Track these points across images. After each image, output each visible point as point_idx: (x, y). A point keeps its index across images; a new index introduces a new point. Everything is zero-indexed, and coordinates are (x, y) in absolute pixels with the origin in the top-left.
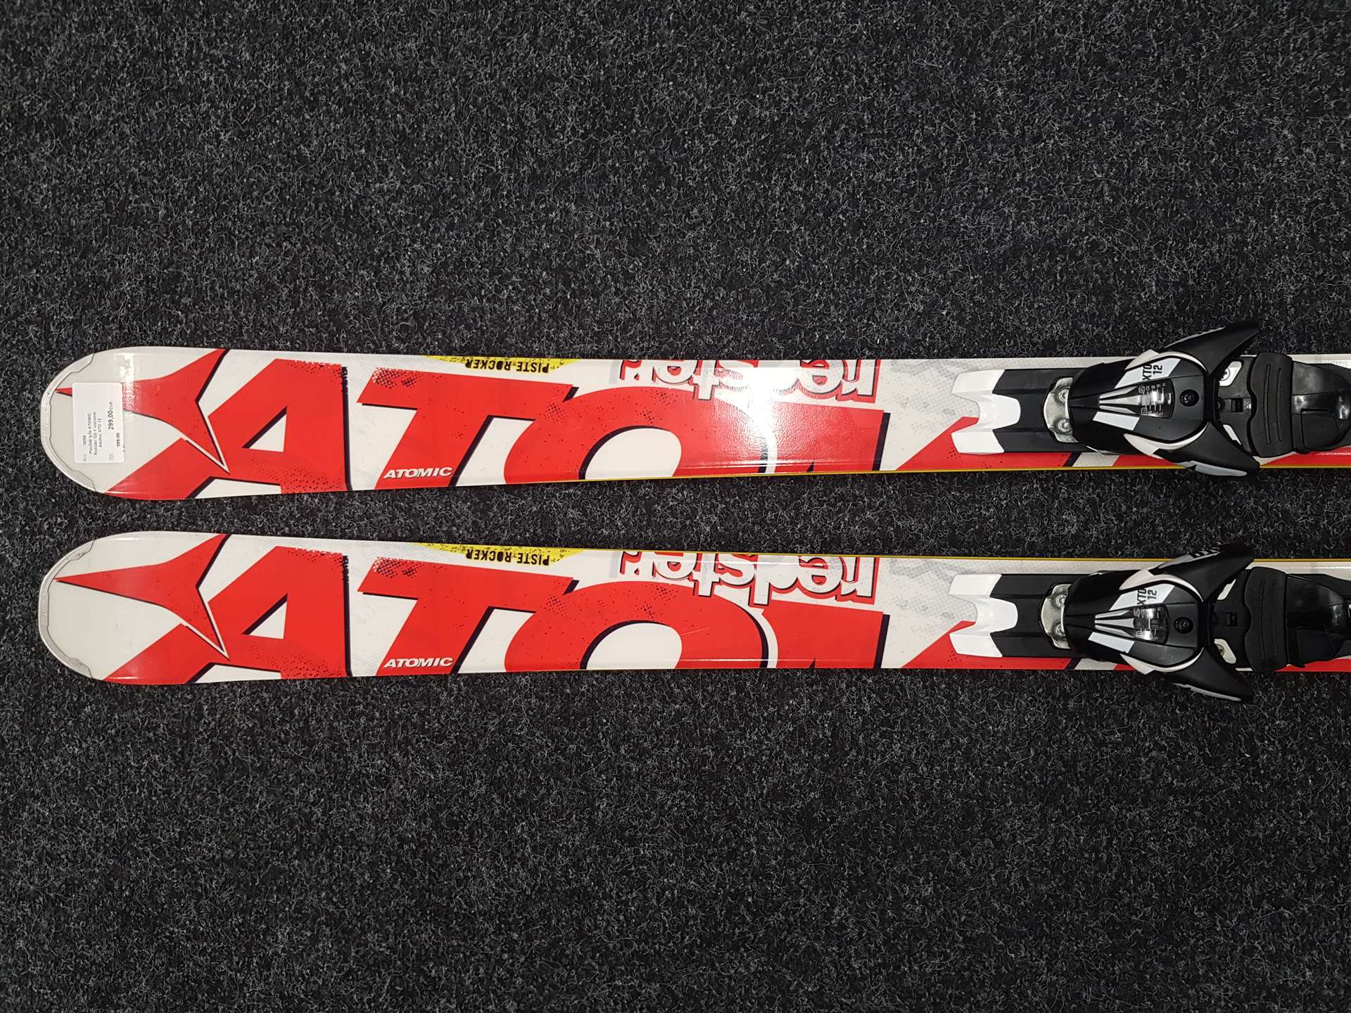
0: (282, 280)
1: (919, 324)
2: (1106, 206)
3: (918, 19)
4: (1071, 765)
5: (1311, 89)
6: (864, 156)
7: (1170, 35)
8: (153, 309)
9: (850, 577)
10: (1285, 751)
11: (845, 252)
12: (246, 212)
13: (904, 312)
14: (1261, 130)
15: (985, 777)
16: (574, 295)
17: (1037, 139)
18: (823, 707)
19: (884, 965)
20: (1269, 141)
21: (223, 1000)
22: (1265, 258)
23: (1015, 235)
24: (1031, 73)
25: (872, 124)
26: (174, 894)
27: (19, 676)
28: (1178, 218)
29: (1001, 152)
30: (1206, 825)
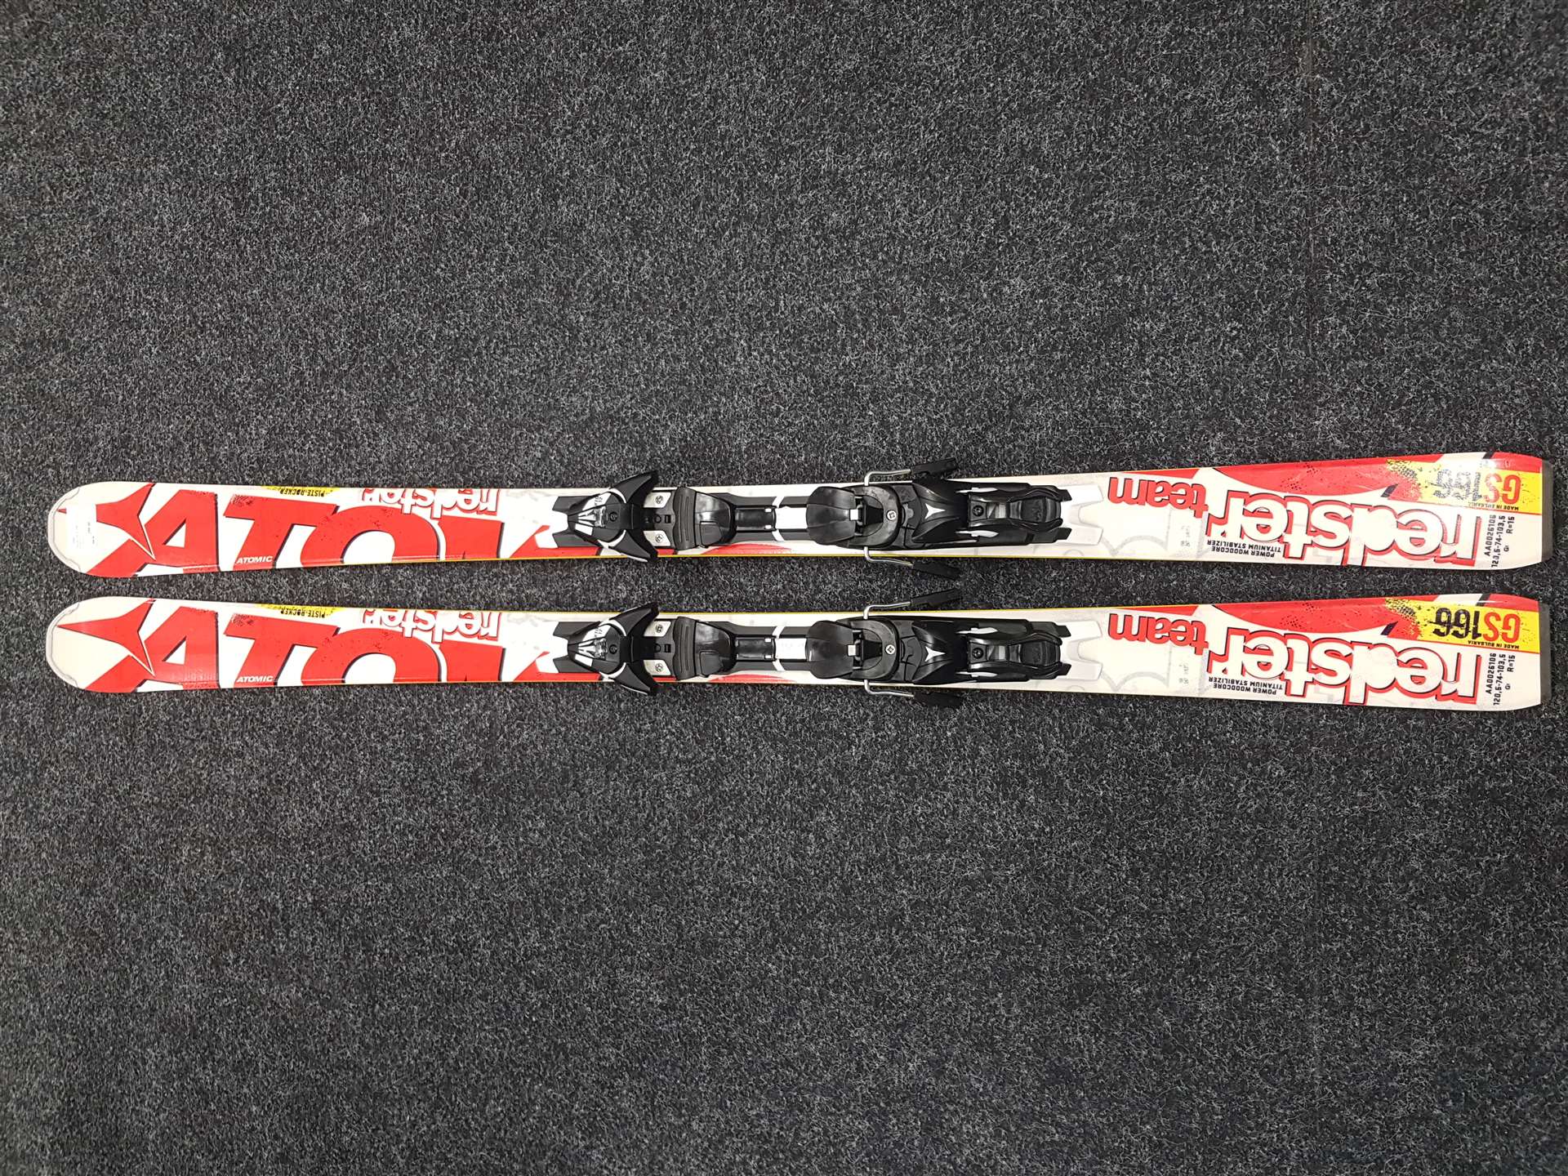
0: (186, 439)
1: (538, 465)
2: (642, 391)
3: (536, 272)
4: (622, 745)
5: (756, 314)
6: (507, 359)
7: (677, 281)
8: (116, 458)
9: (486, 624)
10: (740, 736)
11: (497, 420)
12: (166, 397)
13: (530, 457)
14: (729, 341)
15: (575, 752)
16: (345, 447)
17: (603, 348)
18: (485, 708)
19: (518, 873)
20: (733, 348)
21: (152, 892)
22: (731, 423)
23: (592, 409)
24: (599, 305)
25: (511, 339)
26: (127, 825)
27: (43, 687)
28: (682, 398)
29: (583, 357)
30: (698, 783)
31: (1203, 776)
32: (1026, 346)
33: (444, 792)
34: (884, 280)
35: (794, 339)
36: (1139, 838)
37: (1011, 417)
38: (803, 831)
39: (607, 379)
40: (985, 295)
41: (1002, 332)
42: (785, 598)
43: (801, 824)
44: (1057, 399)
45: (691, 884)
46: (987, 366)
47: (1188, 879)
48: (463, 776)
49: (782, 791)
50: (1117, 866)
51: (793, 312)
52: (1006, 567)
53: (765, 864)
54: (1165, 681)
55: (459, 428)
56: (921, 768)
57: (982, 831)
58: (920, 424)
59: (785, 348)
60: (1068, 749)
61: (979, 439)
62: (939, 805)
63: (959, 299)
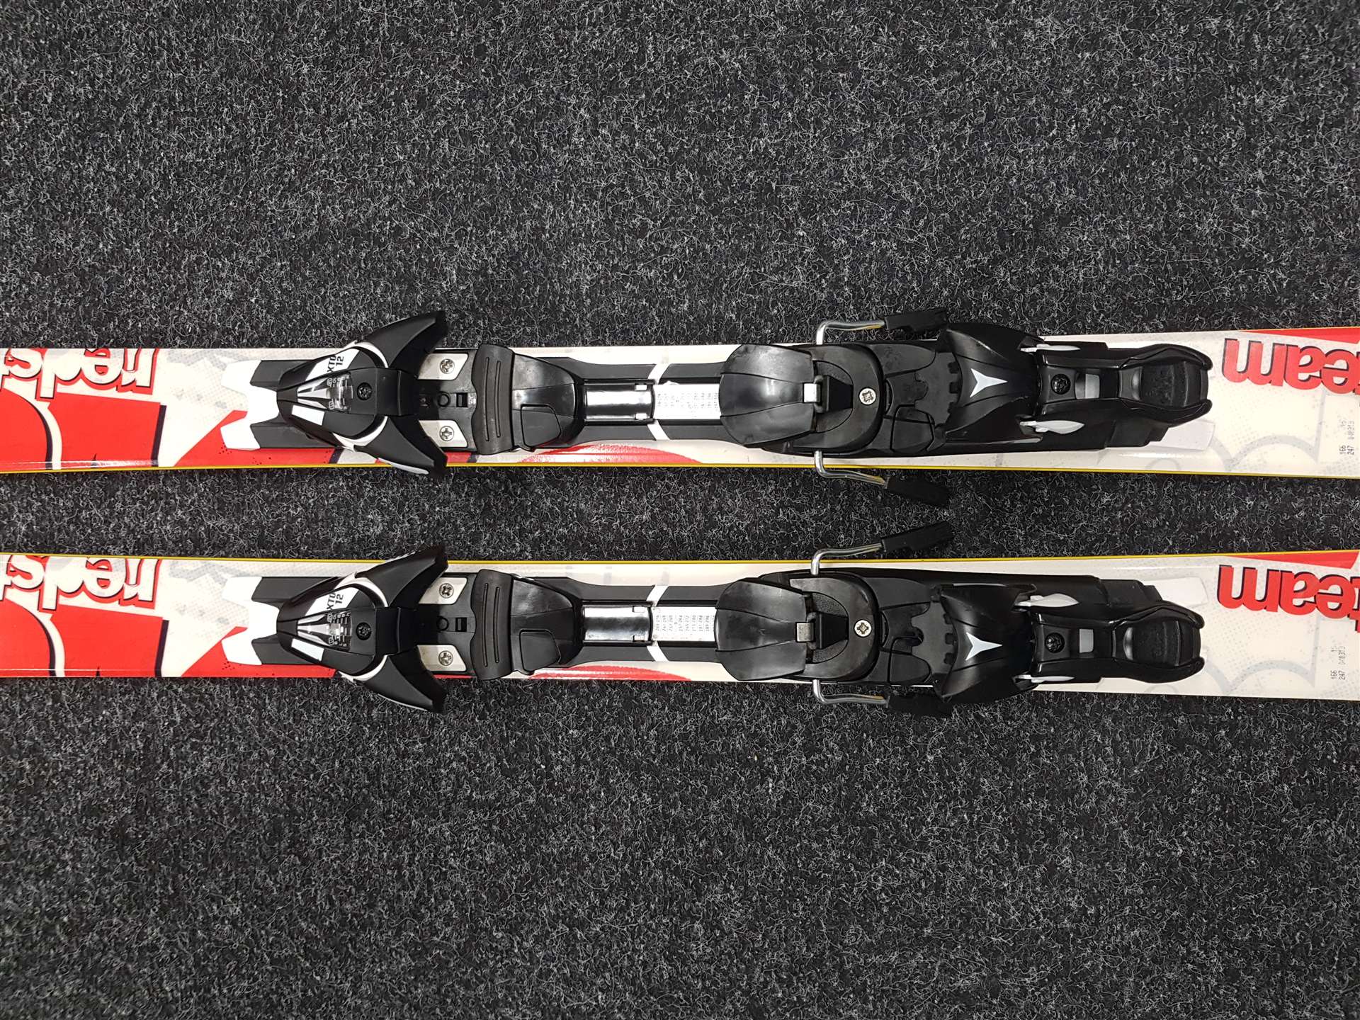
1: (229, 312)
2: (410, 190)
4: (374, 777)
5: (605, 67)
6: (175, 134)
9: (133, 580)
10: (578, 762)
11: (158, 236)
13: (214, 299)
14: (559, 110)
15: (292, 789)
17: (341, 119)
18: (136, 717)
19: (196, 988)
20: (566, 122)
22: (562, 246)
23: (322, 220)
24: (335, 48)
25: (183, 101)
28: (478, 203)
29: (307, 132)
30: (504, 840)
31: (1342, 821)
32: (1062, 128)
33: (67, 856)
34: (824, 16)
35: (672, 107)
36: (1239, 921)
37: (1035, 243)
38: (683, 919)
39: (348, 169)
40: (994, 44)
41: (1022, 103)
42: (656, 536)
43: (680, 906)
44: (1113, 213)
45: (494, 1006)
46: (996, 160)
47: (1316, 985)
48: (100, 830)
49: (648, 852)
50: (1202, 966)
51: (668, 64)
52: (1027, 488)
53: (619, 973)
54: (1309, 675)
55: (91, 249)
56: (882, 815)
57: (984, 914)
58: (883, 252)
59: (654, 124)
60: (1126, 782)
61: (982, 277)
62: (913, 874)
63: (949, 48)
